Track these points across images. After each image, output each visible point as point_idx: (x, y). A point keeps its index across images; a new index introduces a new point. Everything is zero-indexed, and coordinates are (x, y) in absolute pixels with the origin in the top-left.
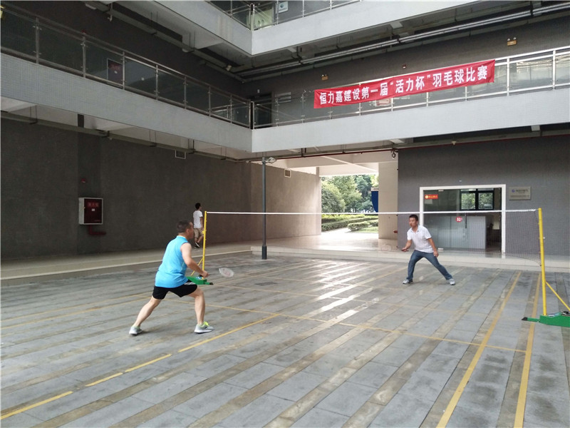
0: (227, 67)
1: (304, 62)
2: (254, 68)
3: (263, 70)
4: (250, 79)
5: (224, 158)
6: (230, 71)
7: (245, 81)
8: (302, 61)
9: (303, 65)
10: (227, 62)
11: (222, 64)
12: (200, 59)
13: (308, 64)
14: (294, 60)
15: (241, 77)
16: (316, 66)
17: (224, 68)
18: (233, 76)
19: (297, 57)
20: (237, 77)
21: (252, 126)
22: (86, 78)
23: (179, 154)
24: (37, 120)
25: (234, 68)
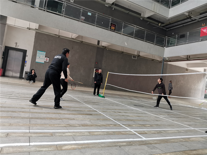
0: (159, 24)
1: (193, 19)
2: (170, 24)
3: (175, 24)
4: (170, 29)
5: (153, 60)
6: (160, 26)
7: (168, 29)
8: (192, 19)
9: (193, 20)
10: (159, 22)
11: (157, 23)
12: (147, 21)
13: (196, 20)
14: (188, 18)
15: (166, 28)
16: (199, 20)
17: (158, 25)
18: (162, 28)
19: (189, 17)
20: (164, 28)
21: (165, 46)
22: (96, 26)
23: (134, 57)
24: (82, 41)
25: (162, 25)
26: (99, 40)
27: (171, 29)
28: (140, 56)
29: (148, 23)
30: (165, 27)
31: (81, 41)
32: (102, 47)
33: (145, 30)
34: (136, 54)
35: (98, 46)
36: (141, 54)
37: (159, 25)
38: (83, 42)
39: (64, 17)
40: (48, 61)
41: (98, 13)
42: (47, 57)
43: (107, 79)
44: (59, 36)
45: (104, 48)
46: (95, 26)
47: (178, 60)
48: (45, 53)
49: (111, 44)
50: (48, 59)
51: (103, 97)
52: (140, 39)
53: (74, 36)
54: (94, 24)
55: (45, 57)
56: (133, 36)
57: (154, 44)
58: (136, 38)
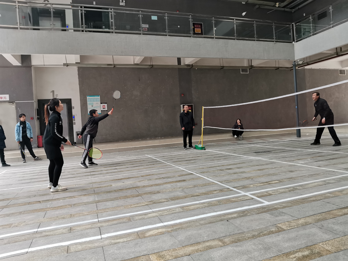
0: (276, 4)
5: (278, 68)
6: (279, 7)
15: (291, 8)
18: (283, 9)
20: (286, 10)
21: (294, 41)
22: (169, 36)
23: (243, 70)
24: (153, 65)
25: (282, 4)
26: (179, 56)
27: (300, 7)
28: (254, 67)
29: (257, 6)
30: (288, 6)
31: (150, 65)
32: (186, 67)
33: (253, 21)
34: (246, 64)
35: (179, 67)
36: (255, 63)
37: (277, 6)
38: (154, 67)
39: (116, 33)
40: (106, 109)
41: (168, 13)
42: (104, 103)
43: (202, 119)
44: (115, 66)
45: (190, 67)
46: (166, 35)
47: (321, 59)
48: (100, 97)
49: (199, 59)
50: (106, 105)
51: (203, 148)
52: (247, 39)
53: (138, 60)
54: (164, 33)
55: (101, 103)
56: (234, 36)
57: (273, 41)
58: (240, 38)
